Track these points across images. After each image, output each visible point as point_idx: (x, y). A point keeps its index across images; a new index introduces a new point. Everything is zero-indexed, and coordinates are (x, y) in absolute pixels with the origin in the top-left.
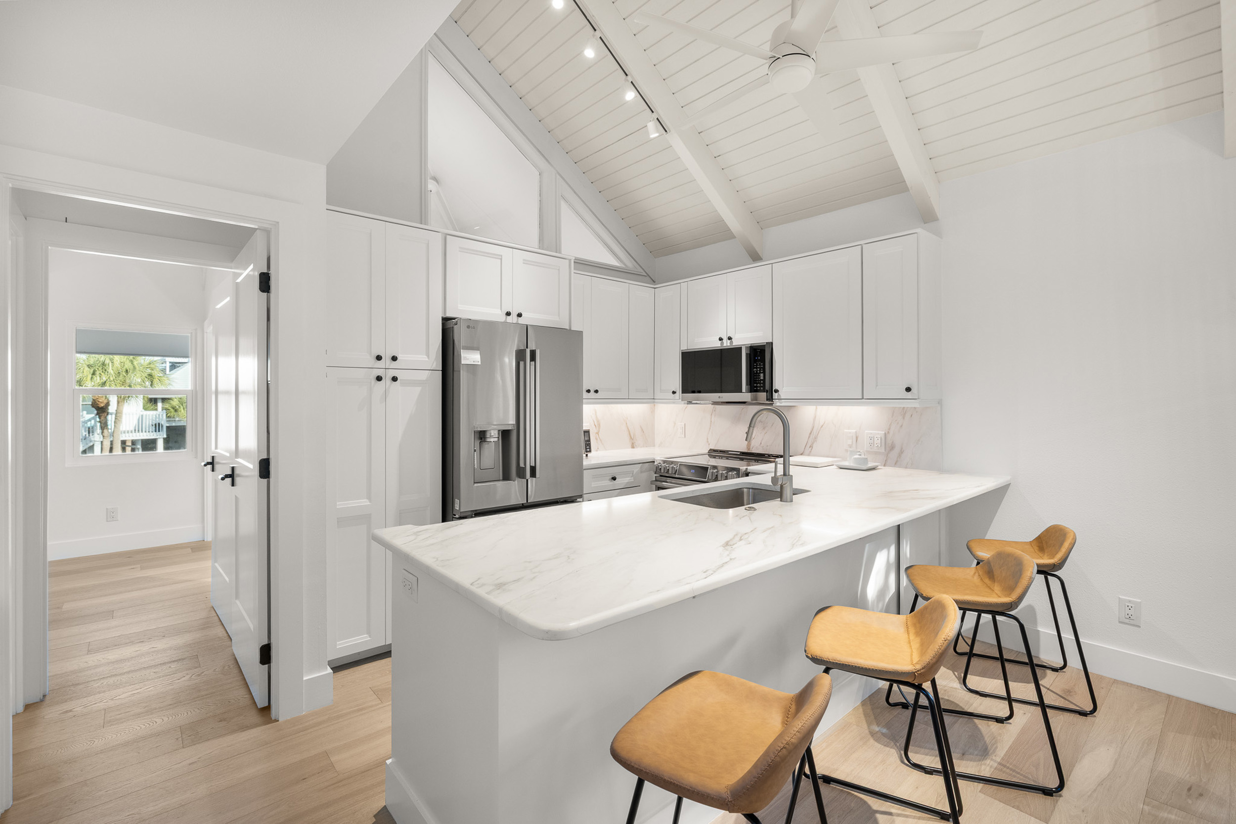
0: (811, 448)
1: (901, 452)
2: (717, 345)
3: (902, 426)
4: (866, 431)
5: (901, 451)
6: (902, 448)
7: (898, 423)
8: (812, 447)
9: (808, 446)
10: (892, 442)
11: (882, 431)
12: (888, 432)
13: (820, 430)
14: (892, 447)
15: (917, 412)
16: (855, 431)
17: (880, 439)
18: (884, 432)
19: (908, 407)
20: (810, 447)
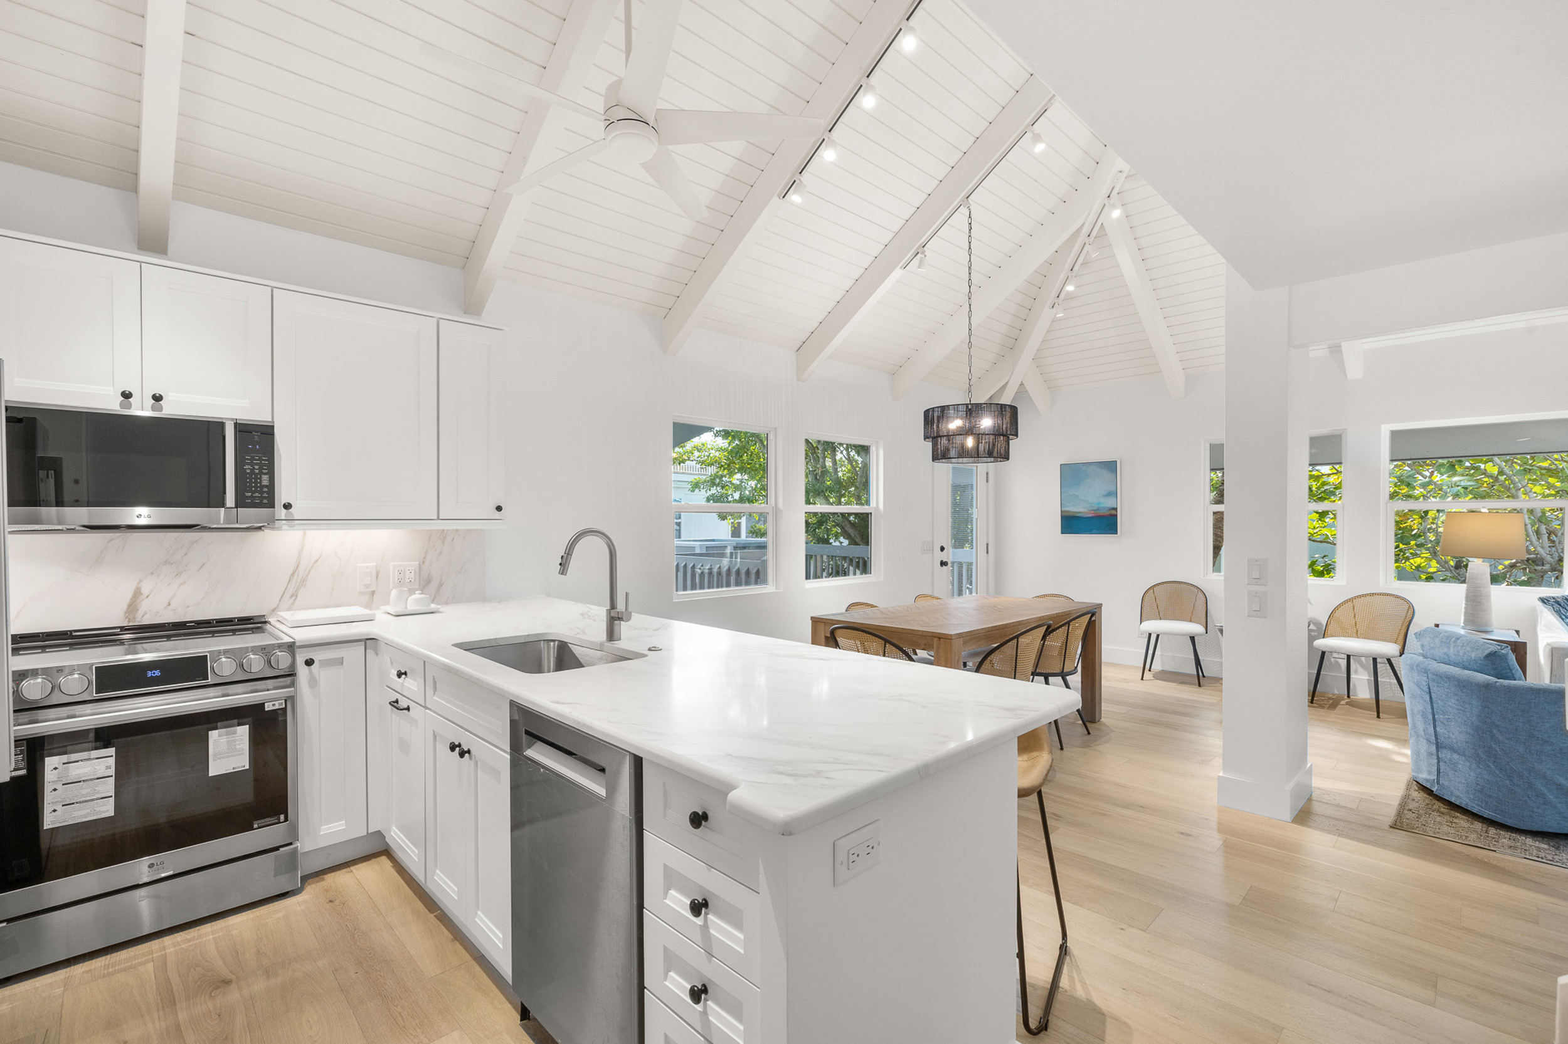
0: (294, 598)
1: (441, 585)
2: (111, 404)
3: (441, 553)
4: (392, 564)
5: (440, 583)
6: (441, 580)
7: (436, 550)
8: (297, 596)
9: (288, 595)
10: (429, 574)
11: (415, 561)
12: (423, 562)
13: (312, 568)
14: (428, 581)
15: (459, 535)
16: (375, 564)
17: (413, 572)
18: (418, 563)
19: (448, 530)
20: (291, 597)
